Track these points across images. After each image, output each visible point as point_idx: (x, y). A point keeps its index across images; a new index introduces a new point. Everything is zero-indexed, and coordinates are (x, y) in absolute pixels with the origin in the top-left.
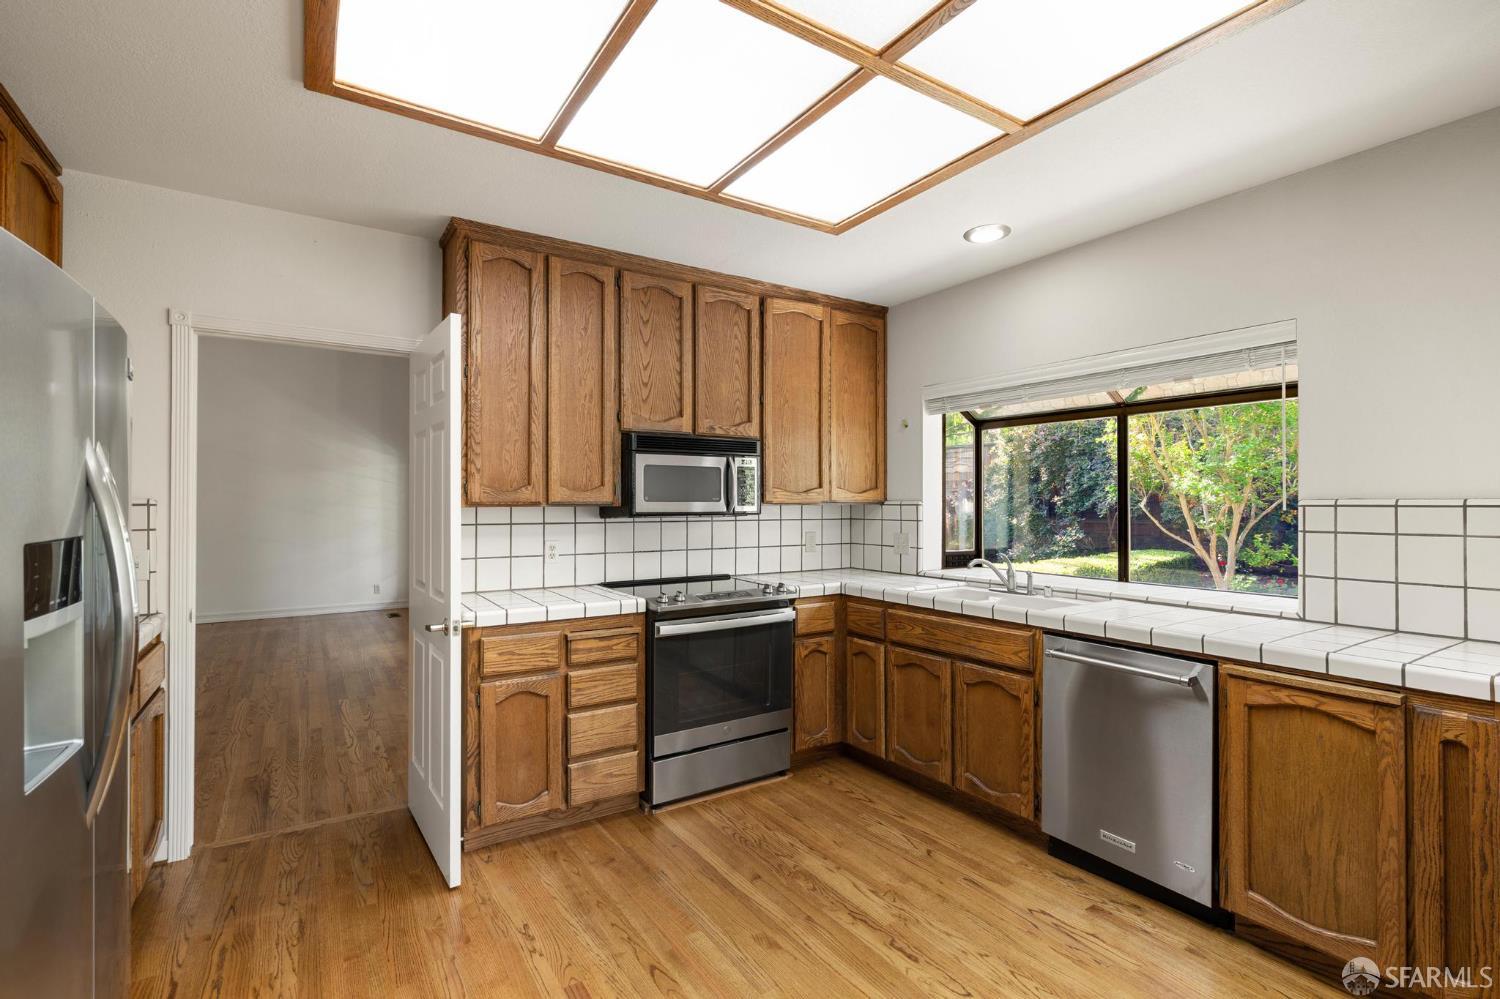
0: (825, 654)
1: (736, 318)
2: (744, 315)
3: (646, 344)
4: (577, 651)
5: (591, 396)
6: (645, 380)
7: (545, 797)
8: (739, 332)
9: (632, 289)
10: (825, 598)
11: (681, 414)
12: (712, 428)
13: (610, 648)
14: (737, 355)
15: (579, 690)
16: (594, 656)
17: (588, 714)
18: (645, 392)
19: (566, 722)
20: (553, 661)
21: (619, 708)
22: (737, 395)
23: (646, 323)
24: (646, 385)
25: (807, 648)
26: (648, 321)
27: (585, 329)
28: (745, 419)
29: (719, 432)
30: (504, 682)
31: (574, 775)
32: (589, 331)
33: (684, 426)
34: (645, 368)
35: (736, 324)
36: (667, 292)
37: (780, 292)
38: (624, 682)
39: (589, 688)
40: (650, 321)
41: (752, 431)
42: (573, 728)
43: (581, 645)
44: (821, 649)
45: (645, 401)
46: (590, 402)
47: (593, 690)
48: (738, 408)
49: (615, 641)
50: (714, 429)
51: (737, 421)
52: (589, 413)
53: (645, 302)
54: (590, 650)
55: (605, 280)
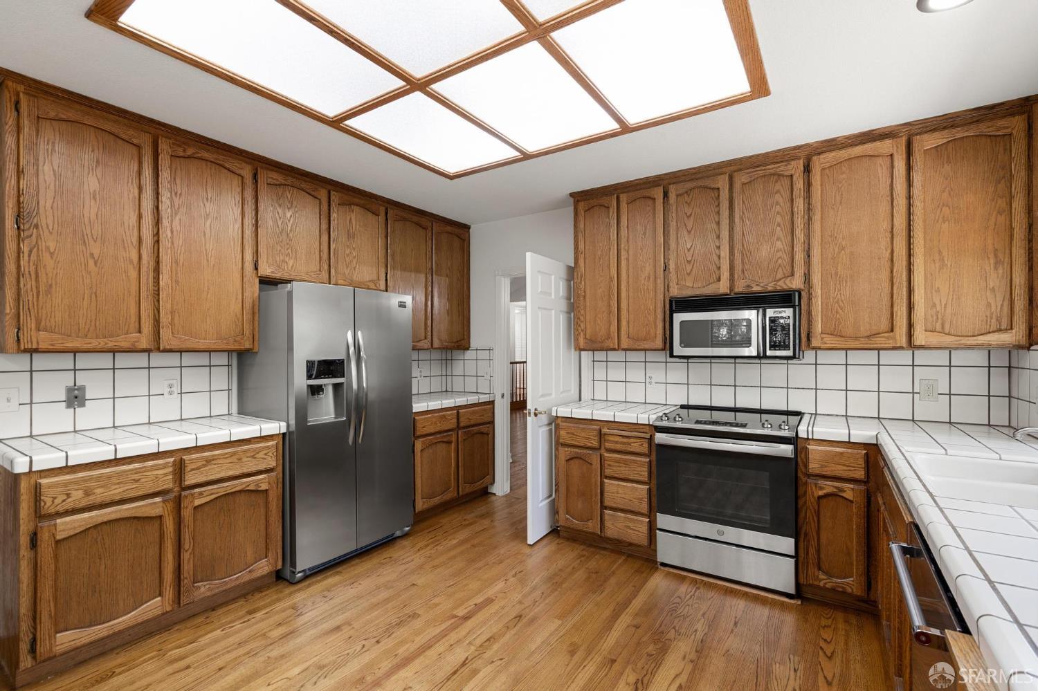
0: (852, 502)
1: (778, 186)
2: (786, 182)
3: (689, 232)
4: (608, 441)
5: (649, 278)
6: (689, 259)
7: (590, 524)
8: (781, 199)
9: (677, 196)
10: (849, 444)
11: (719, 280)
12: (748, 286)
13: (629, 444)
14: (778, 219)
15: (610, 465)
16: (619, 447)
17: (616, 482)
18: (689, 268)
19: (602, 484)
20: (595, 444)
21: (635, 485)
22: (780, 254)
23: (689, 217)
24: (689, 262)
25: (821, 488)
26: (691, 215)
27: (645, 234)
28: (788, 273)
29: (756, 288)
30: (569, 449)
31: (606, 517)
32: (647, 234)
33: (723, 288)
34: (689, 250)
35: (778, 192)
36: (705, 187)
37: (831, 145)
38: (639, 469)
39: (615, 466)
40: (693, 215)
41: (796, 283)
42: (607, 488)
43: (611, 438)
44: (841, 494)
45: (689, 274)
46: (648, 281)
47: (619, 469)
48: (780, 266)
49: (632, 440)
50: (752, 287)
51: (780, 275)
52: (648, 289)
53: (688, 202)
54: (617, 442)
55: (656, 196)
